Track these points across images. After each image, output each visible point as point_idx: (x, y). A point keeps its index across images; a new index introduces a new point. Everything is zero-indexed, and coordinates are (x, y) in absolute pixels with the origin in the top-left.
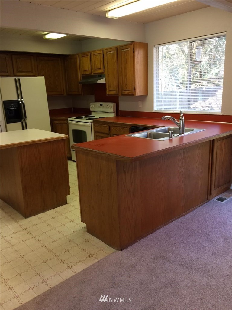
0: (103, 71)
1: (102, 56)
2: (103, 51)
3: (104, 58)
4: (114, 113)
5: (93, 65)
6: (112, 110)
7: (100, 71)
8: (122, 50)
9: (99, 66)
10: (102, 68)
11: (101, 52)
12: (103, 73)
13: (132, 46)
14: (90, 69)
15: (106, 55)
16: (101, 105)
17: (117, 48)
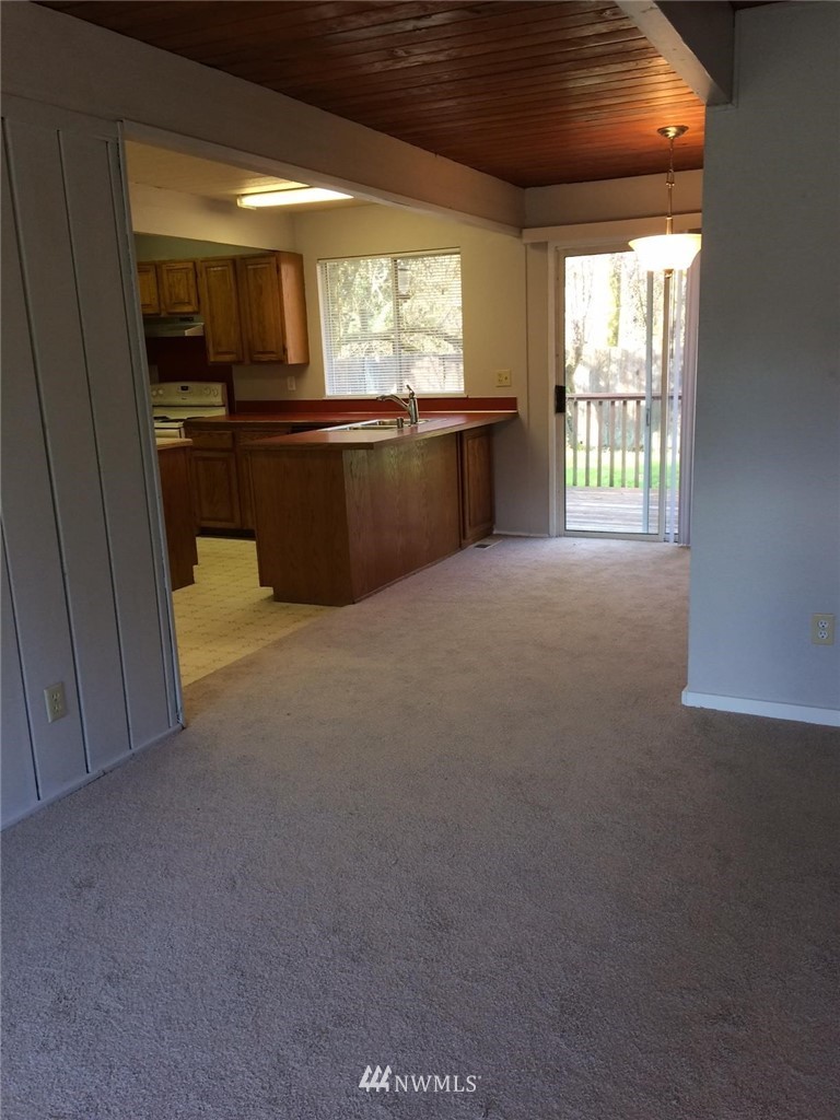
0: (196, 309)
1: (191, 275)
2: (195, 264)
3: (199, 280)
4: (224, 406)
5: (167, 294)
6: (218, 400)
7: (187, 309)
8: (250, 267)
9: (183, 295)
10: (194, 300)
11: (190, 265)
12: (194, 313)
13: (273, 260)
14: (156, 302)
15: (204, 275)
16: (184, 388)
17: (234, 261)
